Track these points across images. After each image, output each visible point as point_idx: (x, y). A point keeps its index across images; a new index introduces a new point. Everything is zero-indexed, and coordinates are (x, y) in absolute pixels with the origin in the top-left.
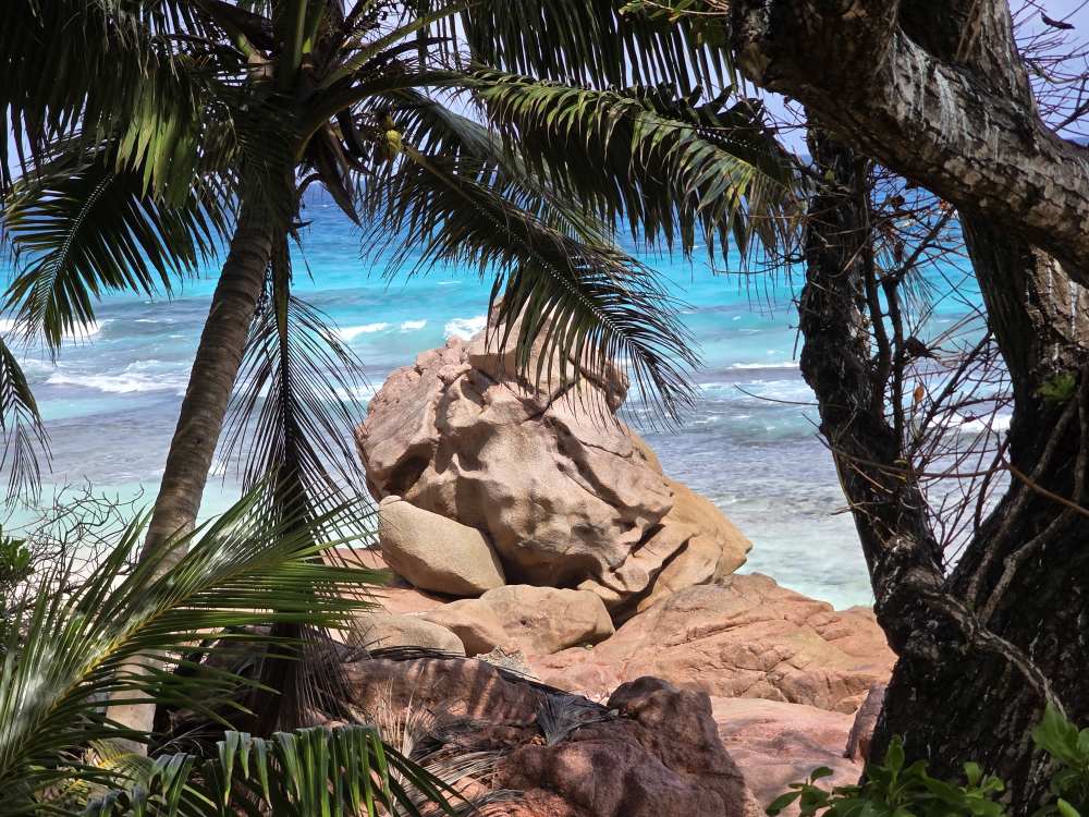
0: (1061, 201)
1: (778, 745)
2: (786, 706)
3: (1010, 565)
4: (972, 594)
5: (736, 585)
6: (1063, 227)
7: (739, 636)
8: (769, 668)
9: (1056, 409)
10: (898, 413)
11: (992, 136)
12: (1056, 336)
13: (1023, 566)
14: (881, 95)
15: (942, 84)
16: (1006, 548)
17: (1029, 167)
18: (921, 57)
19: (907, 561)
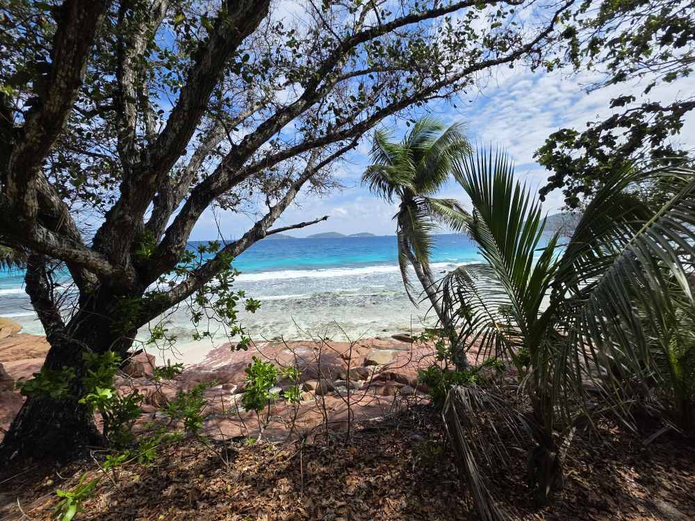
0: (83, 257)
1: (29, 368)
2: (33, 359)
3: (78, 325)
4: (68, 332)
5: (18, 336)
6: (85, 262)
7: (18, 347)
8: (27, 352)
9: (89, 294)
10: (52, 298)
11: (65, 246)
12: (89, 281)
13: (80, 325)
14: (32, 236)
15: (51, 235)
16: (77, 322)
17: (75, 251)
18: (45, 230)
19: (54, 327)
